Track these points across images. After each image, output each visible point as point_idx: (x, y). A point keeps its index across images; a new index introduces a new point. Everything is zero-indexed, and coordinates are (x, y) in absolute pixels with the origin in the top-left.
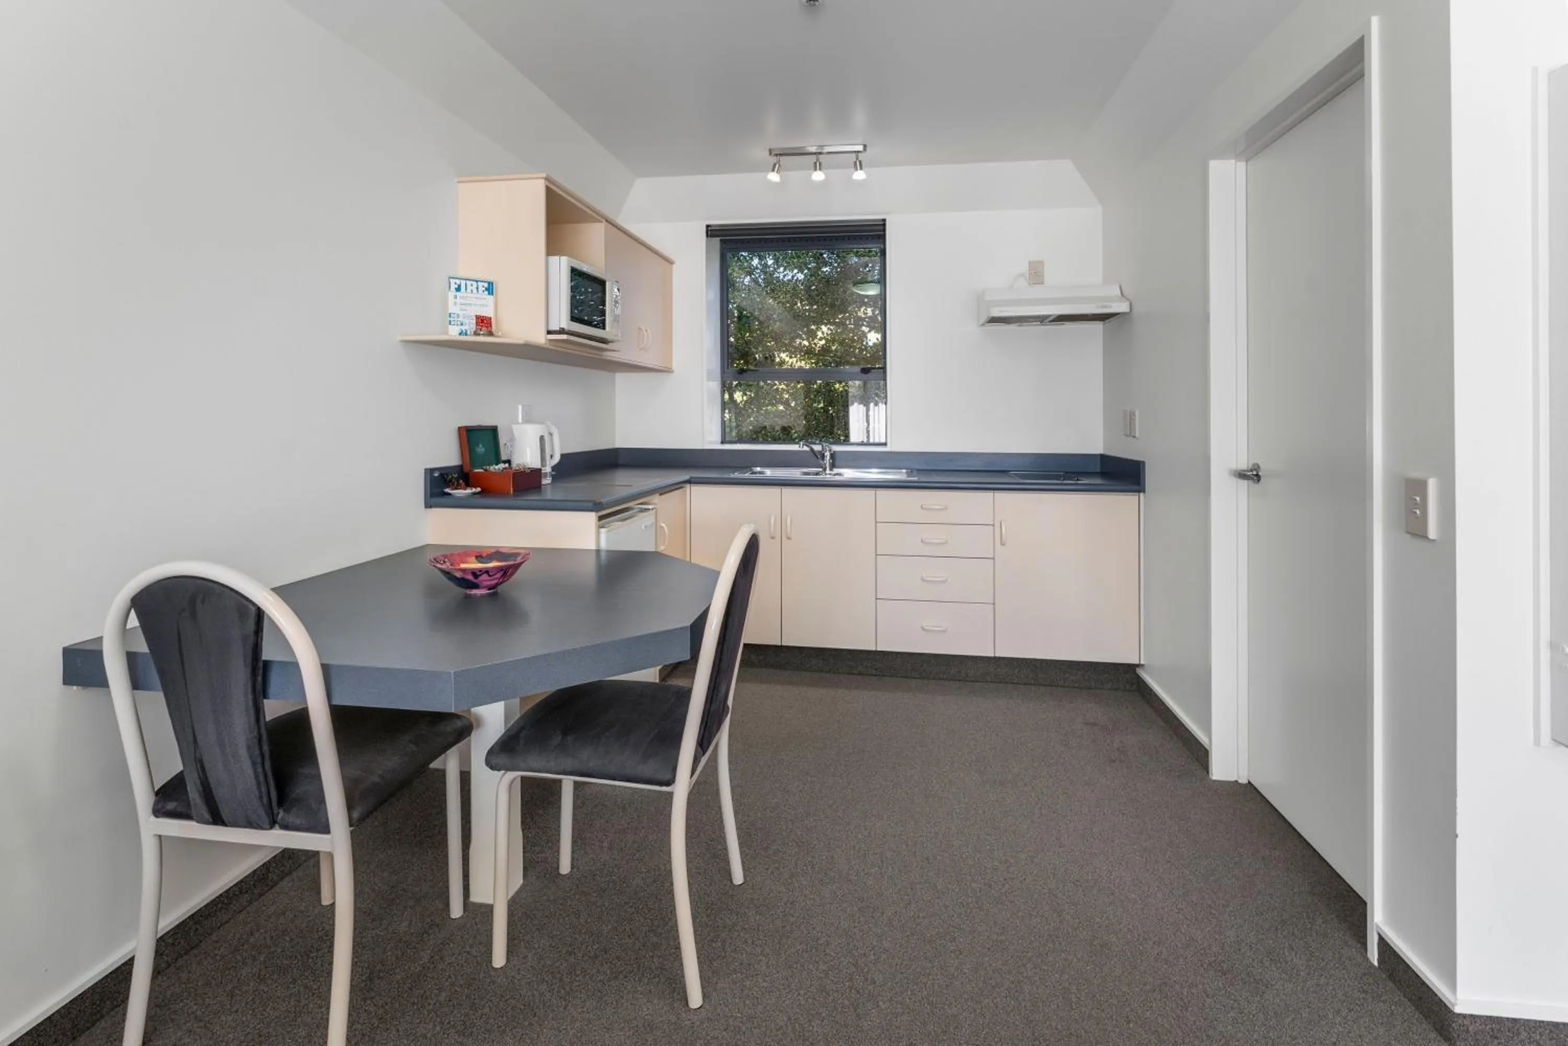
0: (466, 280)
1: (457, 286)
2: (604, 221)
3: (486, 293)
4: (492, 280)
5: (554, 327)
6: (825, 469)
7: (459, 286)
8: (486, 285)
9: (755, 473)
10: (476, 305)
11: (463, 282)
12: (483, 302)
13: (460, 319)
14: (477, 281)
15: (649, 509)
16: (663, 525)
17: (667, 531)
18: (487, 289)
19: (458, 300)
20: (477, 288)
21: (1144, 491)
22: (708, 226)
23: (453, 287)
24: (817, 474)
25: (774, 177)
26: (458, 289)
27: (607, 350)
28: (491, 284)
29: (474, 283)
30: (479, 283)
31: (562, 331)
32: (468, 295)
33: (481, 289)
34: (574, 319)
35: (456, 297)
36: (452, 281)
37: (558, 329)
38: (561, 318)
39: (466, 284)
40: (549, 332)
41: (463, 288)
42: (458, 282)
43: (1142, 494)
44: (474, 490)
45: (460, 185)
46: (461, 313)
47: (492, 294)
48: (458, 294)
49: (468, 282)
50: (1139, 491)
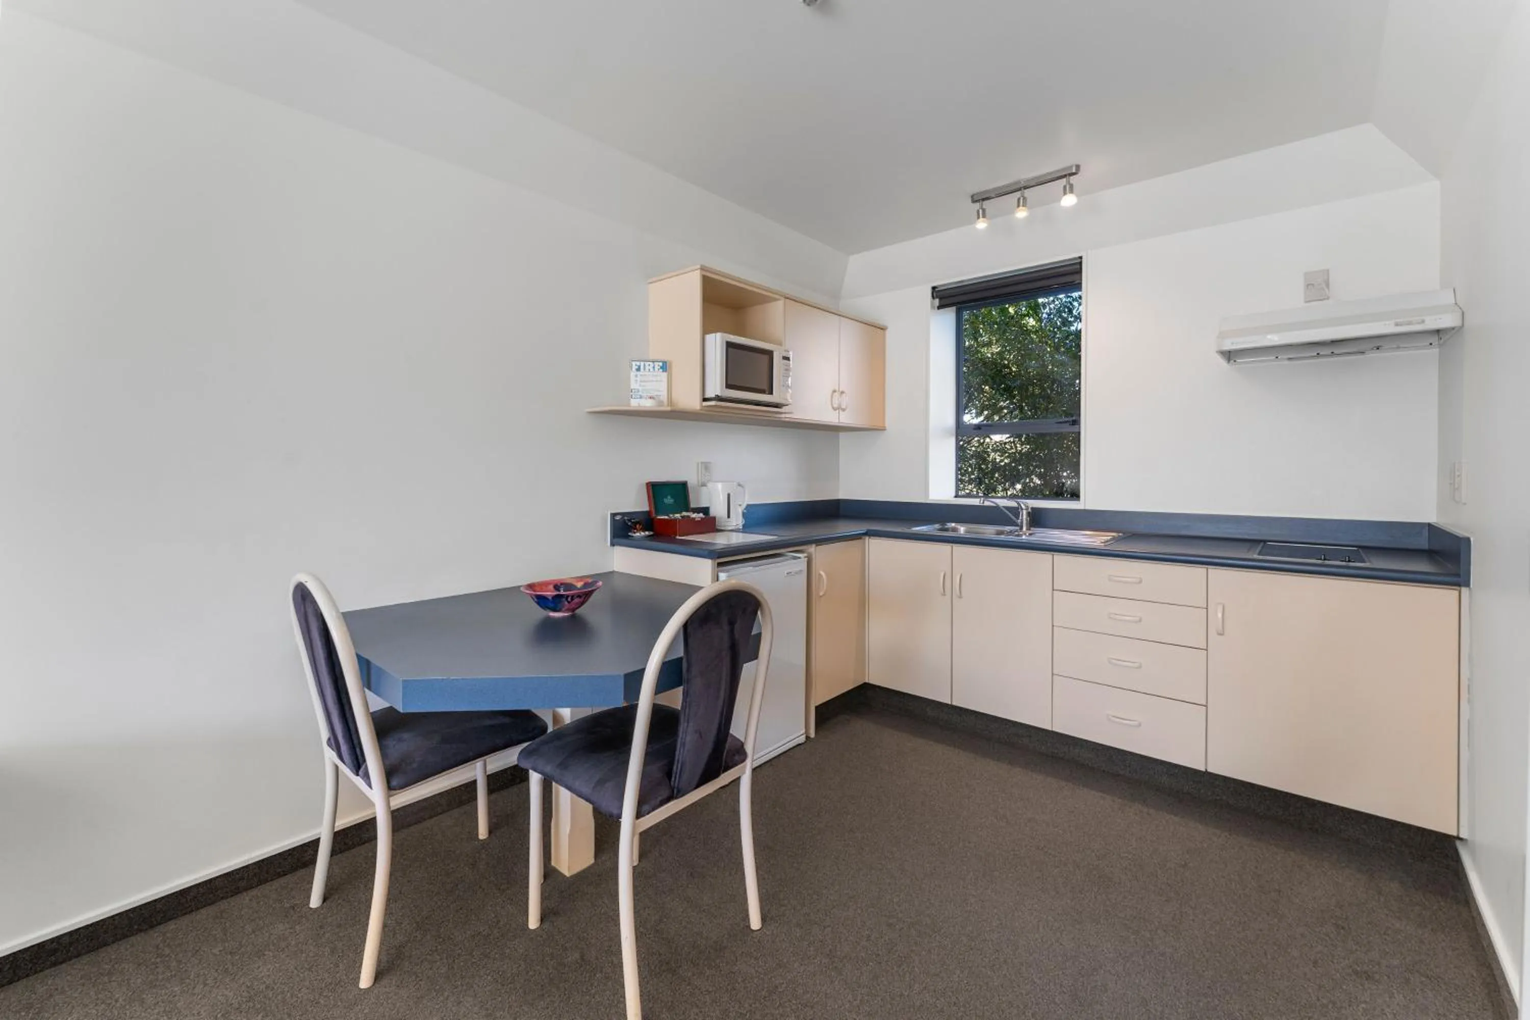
0: (644, 361)
1: (637, 367)
2: (783, 298)
3: (661, 370)
4: (666, 360)
5: (710, 394)
6: (1021, 528)
7: (639, 367)
8: (661, 364)
9: (947, 530)
10: (653, 381)
11: (642, 364)
12: (659, 378)
13: (640, 393)
14: (653, 362)
15: (799, 558)
16: (822, 573)
17: (825, 581)
18: (661, 368)
19: (638, 379)
20: (654, 367)
21: (1467, 584)
22: (934, 288)
23: (634, 368)
24: (1011, 533)
25: (981, 225)
26: (638, 369)
27: (781, 413)
28: (665, 363)
29: (651, 363)
30: (655, 363)
31: (718, 398)
32: (647, 373)
33: (657, 368)
34: (729, 386)
35: (636, 376)
36: (634, 363)
37: (714, 396)
38: (716, 386)
39: (644, 365)
40: (705, 400)
41: (642, 367)
42: (638, 363)
43: (1464, 590)
44: (647, 533)
45: (651, 285)
46: (640, 388)
47: (666, 371)
48: (638, 373)
49: (647, 364)
50: (1459, 585)
